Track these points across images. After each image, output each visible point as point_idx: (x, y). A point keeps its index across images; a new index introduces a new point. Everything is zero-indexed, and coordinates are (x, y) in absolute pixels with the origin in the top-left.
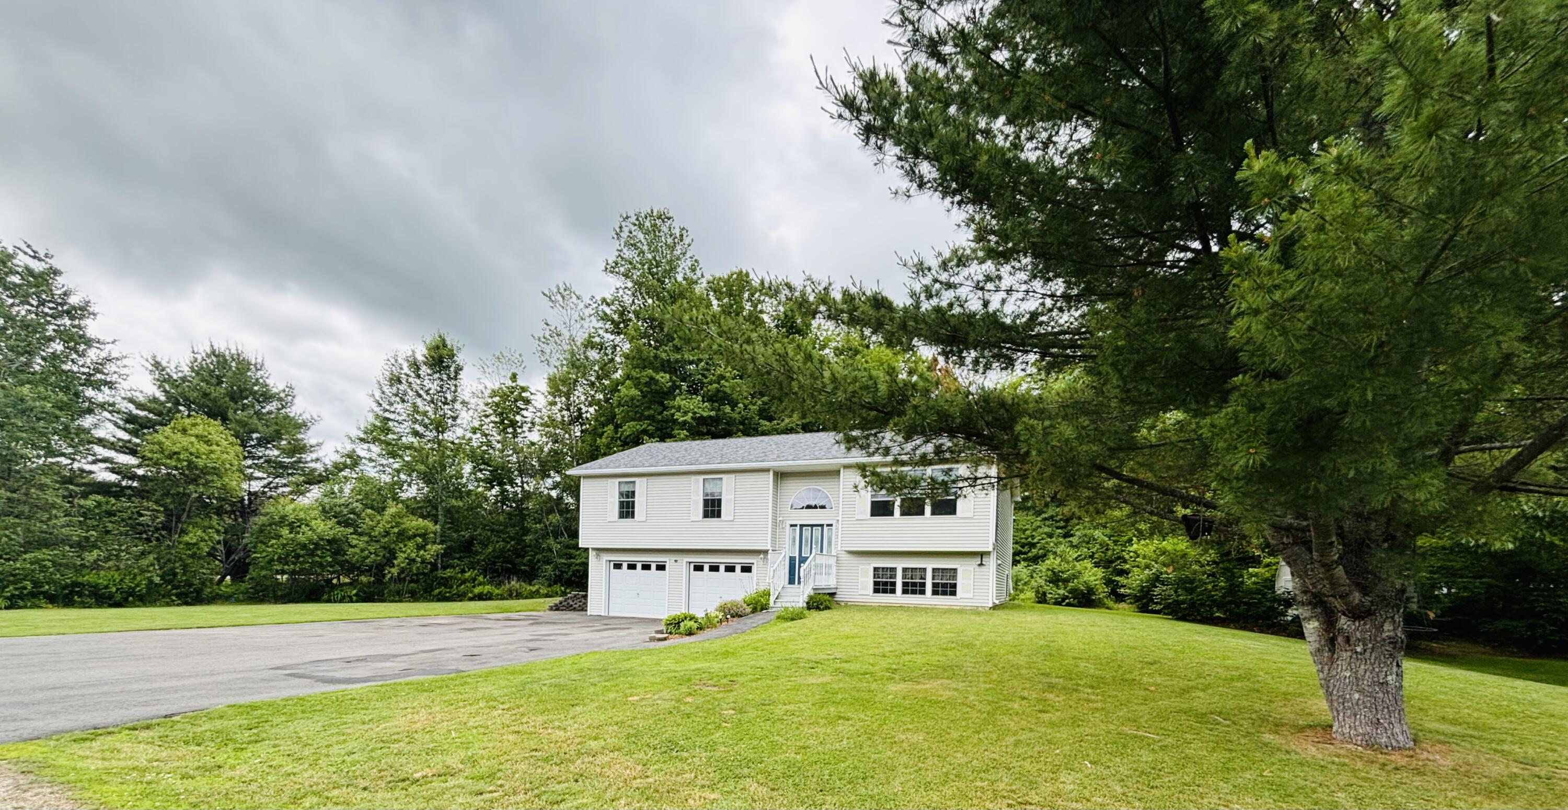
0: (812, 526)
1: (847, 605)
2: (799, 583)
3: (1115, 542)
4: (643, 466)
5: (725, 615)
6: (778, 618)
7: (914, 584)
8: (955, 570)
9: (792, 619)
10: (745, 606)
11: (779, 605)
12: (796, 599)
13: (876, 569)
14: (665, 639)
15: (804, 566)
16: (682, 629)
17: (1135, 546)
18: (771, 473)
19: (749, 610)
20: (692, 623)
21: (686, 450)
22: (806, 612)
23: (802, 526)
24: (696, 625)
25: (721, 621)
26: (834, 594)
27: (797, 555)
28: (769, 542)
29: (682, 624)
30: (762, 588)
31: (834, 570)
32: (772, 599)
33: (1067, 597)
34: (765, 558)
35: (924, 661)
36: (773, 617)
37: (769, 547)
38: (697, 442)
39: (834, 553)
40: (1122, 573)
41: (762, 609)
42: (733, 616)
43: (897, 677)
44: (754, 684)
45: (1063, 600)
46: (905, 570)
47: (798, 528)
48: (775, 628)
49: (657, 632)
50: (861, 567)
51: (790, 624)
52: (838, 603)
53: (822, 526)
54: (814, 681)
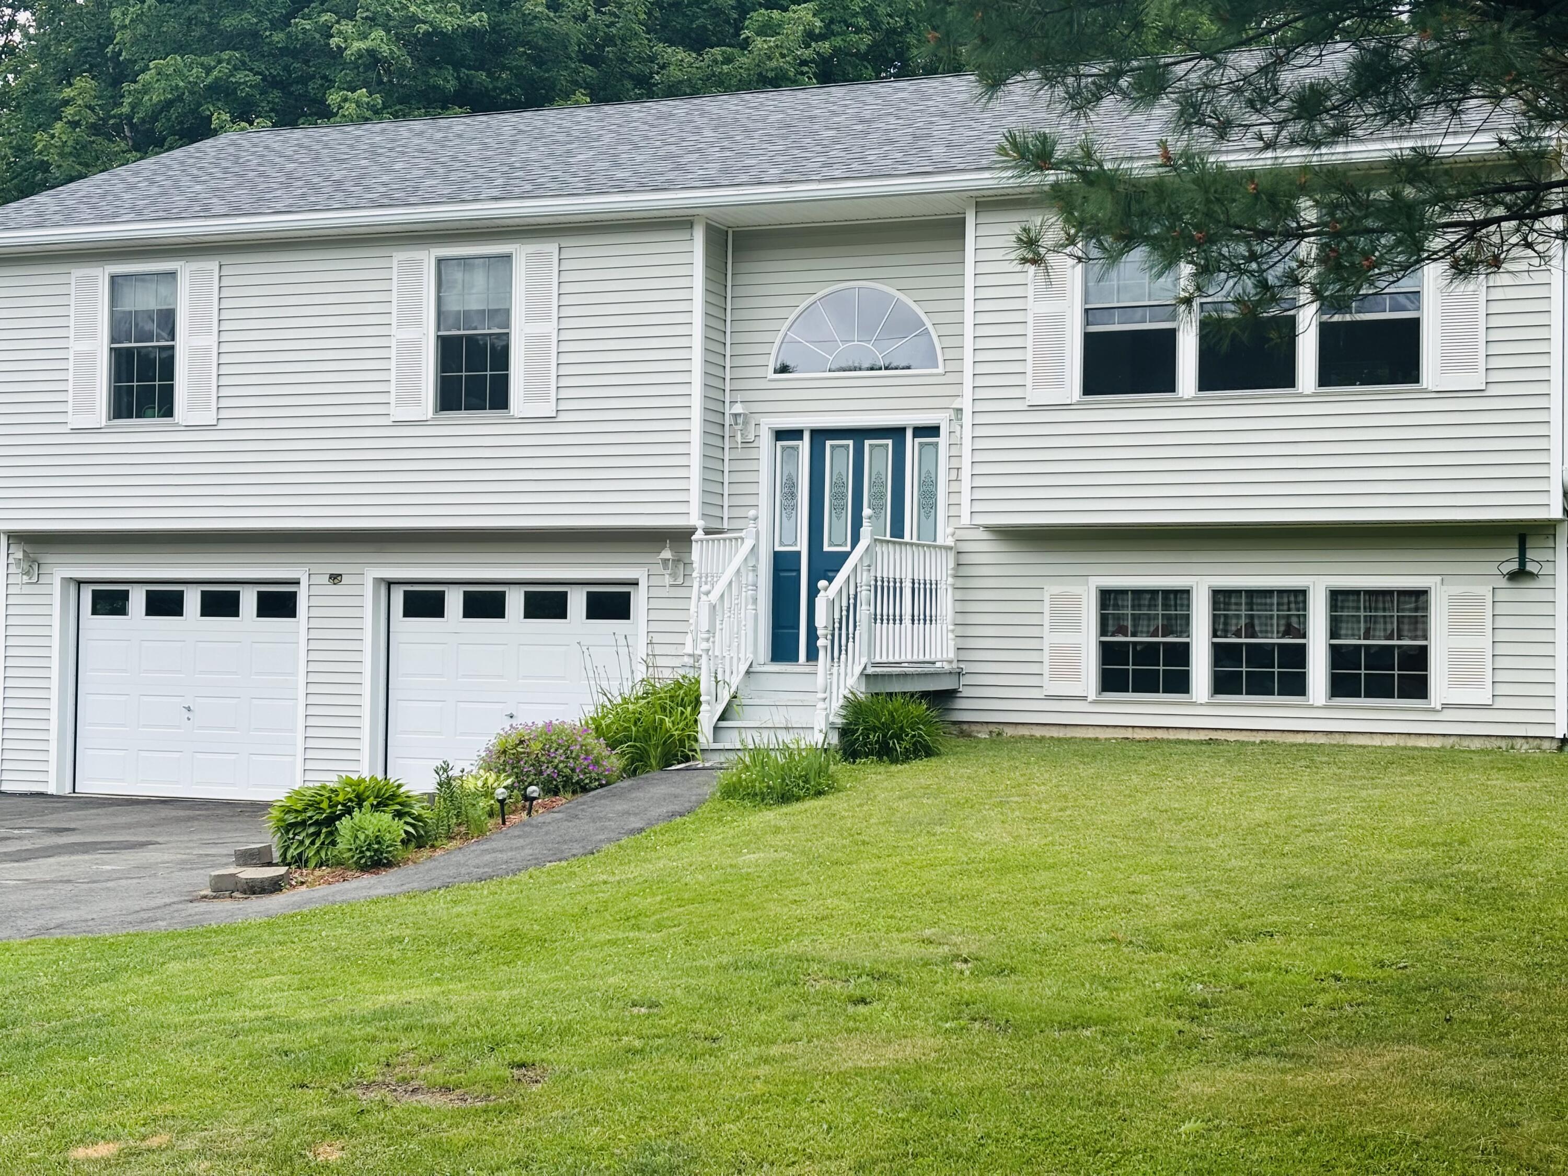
0: (859, 434)
1: (1002, 739)
2: (812, 655)
4: (206, 213)
5: (521, 784)
6: (730, 792)
7: (1260, 654)
8: (1419, 596)
9: (785, 798)
10: (598, 747)
11: (731, 740)
12: (797, 718)
13: (1107, 597)
14: (274, 886)
15: (829, 591)
16: (343, 843)
18: (699, 236)
19: (614, 762)
20: (385, 819)
21: (373, 153)
22: (839, 769)
23: (820, 435)
24: (399, 828)
25: (502, 810)
26: (951, 694)
27: (803, 547)
28: (695, 496)
29: (344, 825)
30: (667, 675)
31: (946, 604)
32: (707, 717)
34: (682, 562)
35: (1320, 963)
36: (711, 786)
37: (694, 519)
38: (417, 125)
39: (944, 537)
41: (667, 761)
42: (552, 790)
43: (1213, 1035)
44: (610, 1078)
46: (1221, 598)
47: (805, 445)
48: (716, 834)
49: (248, 858)
50: (1052, 589)
51: (772, 816)
52: (964, 730)
53: (897, 433)
54: (865, 1060)
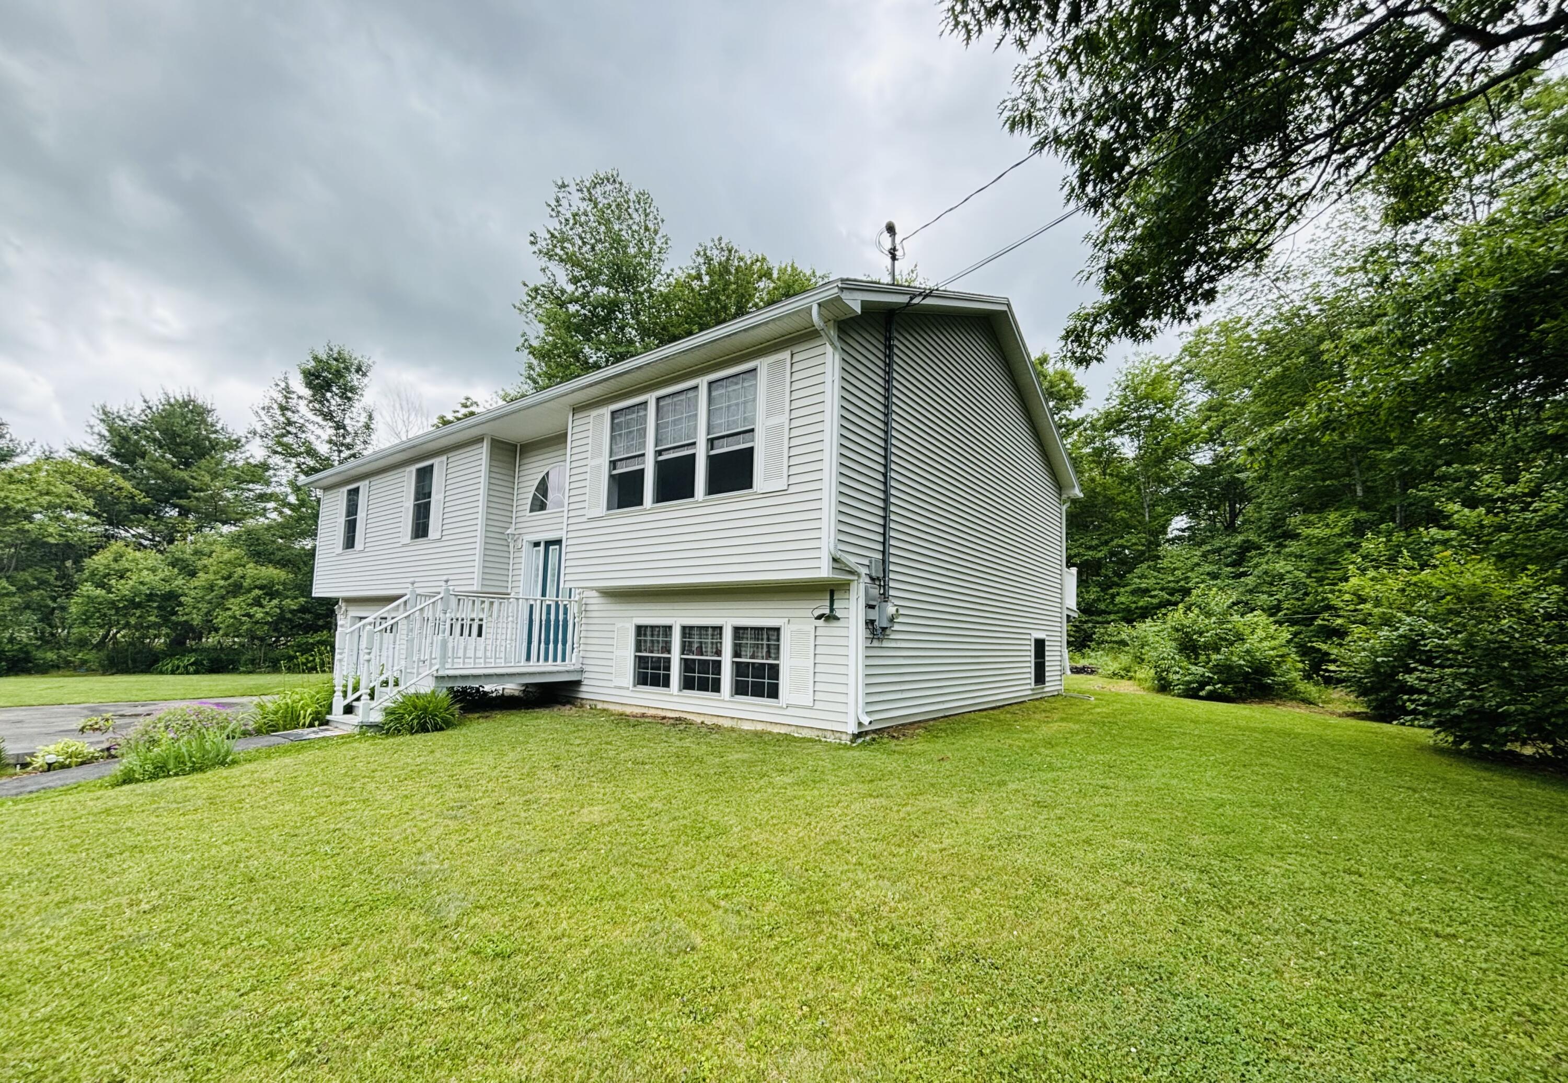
1: (597, 711)
3: (1320, 581)
7: (702, 665)
8: (776, 631)
13: (640, 630)
17: (1353, 581)
18: (484, 449)
23: (547, 544)
28: (477, 576)
33: (1210, 681)
40: (1331, 633)
45: (1202, 685)
46: (687, 631)
47: (542, 549)
50: (618, 624)
